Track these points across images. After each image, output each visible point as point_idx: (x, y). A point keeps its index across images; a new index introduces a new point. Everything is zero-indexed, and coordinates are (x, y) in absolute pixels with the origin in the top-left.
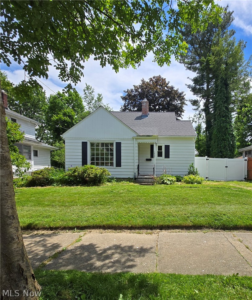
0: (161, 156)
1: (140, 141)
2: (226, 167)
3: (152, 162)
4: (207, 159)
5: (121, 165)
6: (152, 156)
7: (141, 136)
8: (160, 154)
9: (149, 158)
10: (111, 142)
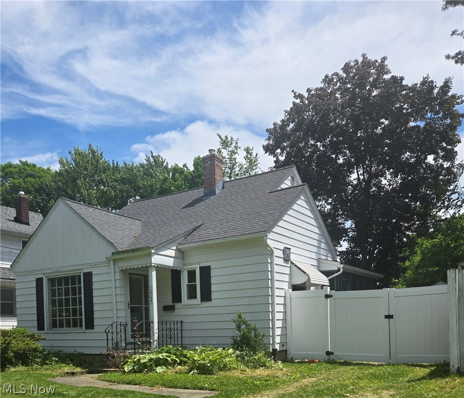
0: (195, 297)
1: (124, 265)
2: (386, 317)
3: (177, 312)
4: (327, 296)
5: (94, 326)
6: (177, 298)
7: (123, 252)
8: (192, 295)
9: (170, 303)
10: (75, 273)
